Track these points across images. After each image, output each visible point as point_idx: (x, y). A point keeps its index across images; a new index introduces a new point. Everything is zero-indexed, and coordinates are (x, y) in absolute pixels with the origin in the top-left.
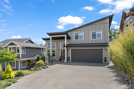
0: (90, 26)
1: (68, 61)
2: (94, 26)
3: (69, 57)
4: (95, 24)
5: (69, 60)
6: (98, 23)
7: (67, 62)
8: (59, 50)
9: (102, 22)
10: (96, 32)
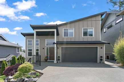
0: (81, 22)
1: (59, 62)
2: (85, 22)
3: (59, 57)
4: (86, 20)
5: (59, 60)
6: (90, 19)
7: (57, 62)
8: (43, 48)
9: (94, 19)
10: (87, 29)
